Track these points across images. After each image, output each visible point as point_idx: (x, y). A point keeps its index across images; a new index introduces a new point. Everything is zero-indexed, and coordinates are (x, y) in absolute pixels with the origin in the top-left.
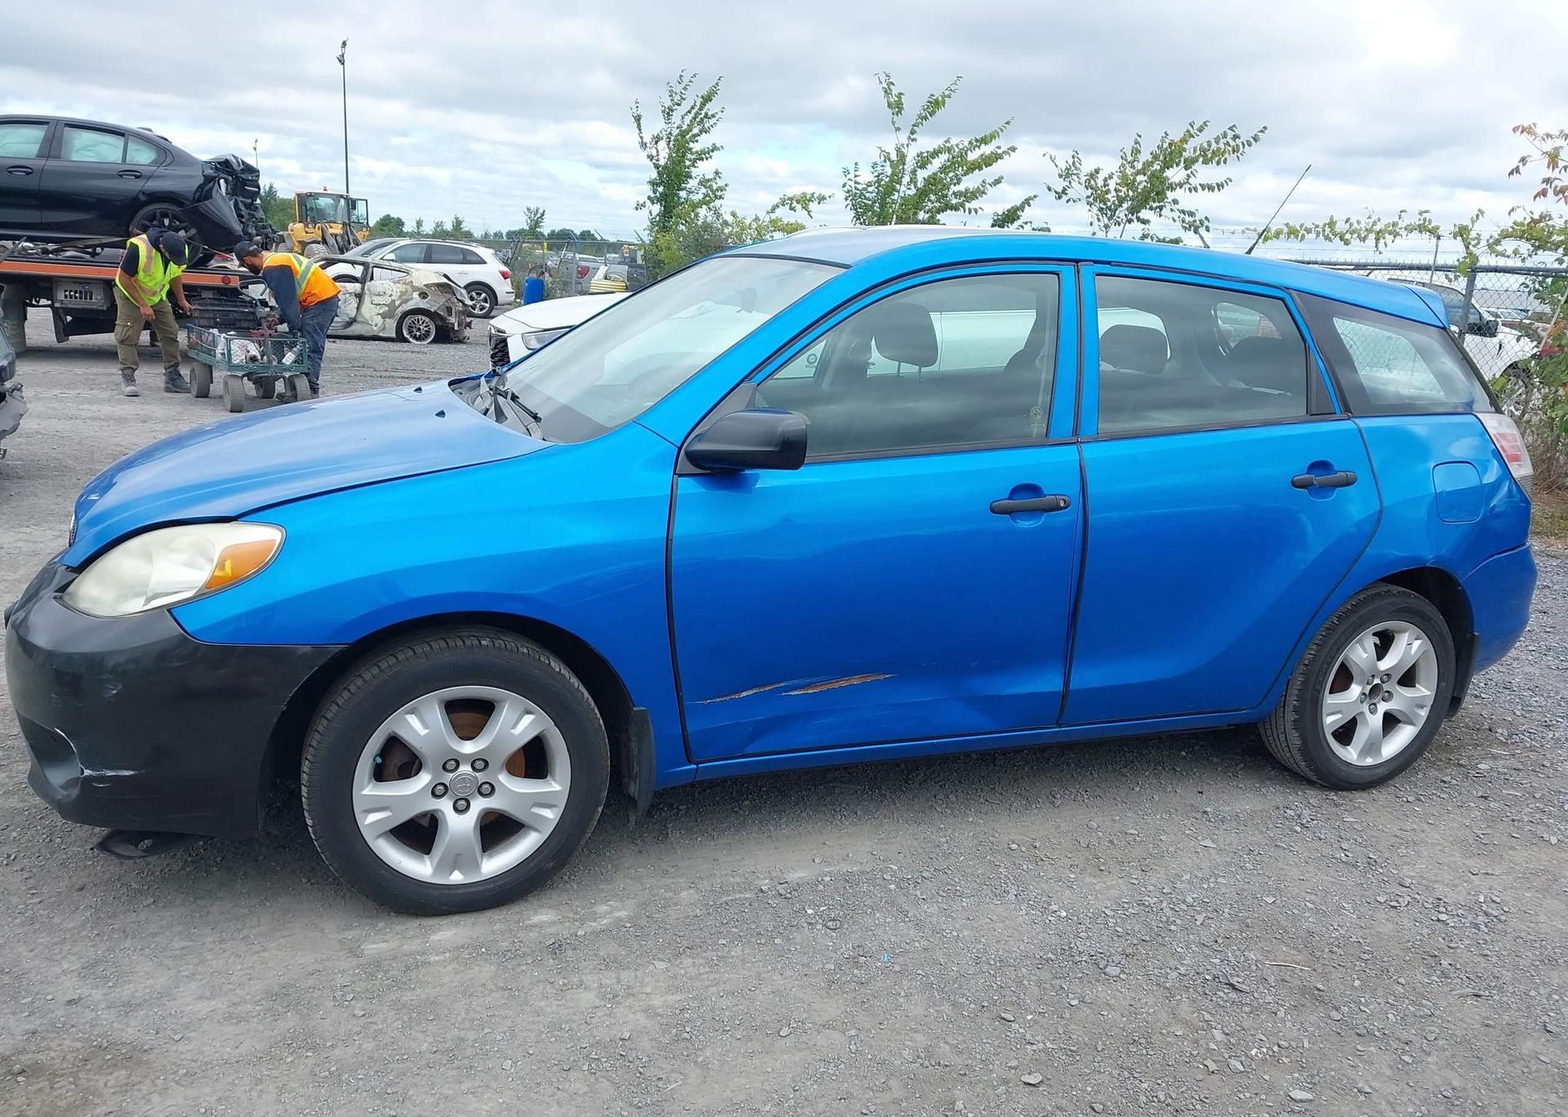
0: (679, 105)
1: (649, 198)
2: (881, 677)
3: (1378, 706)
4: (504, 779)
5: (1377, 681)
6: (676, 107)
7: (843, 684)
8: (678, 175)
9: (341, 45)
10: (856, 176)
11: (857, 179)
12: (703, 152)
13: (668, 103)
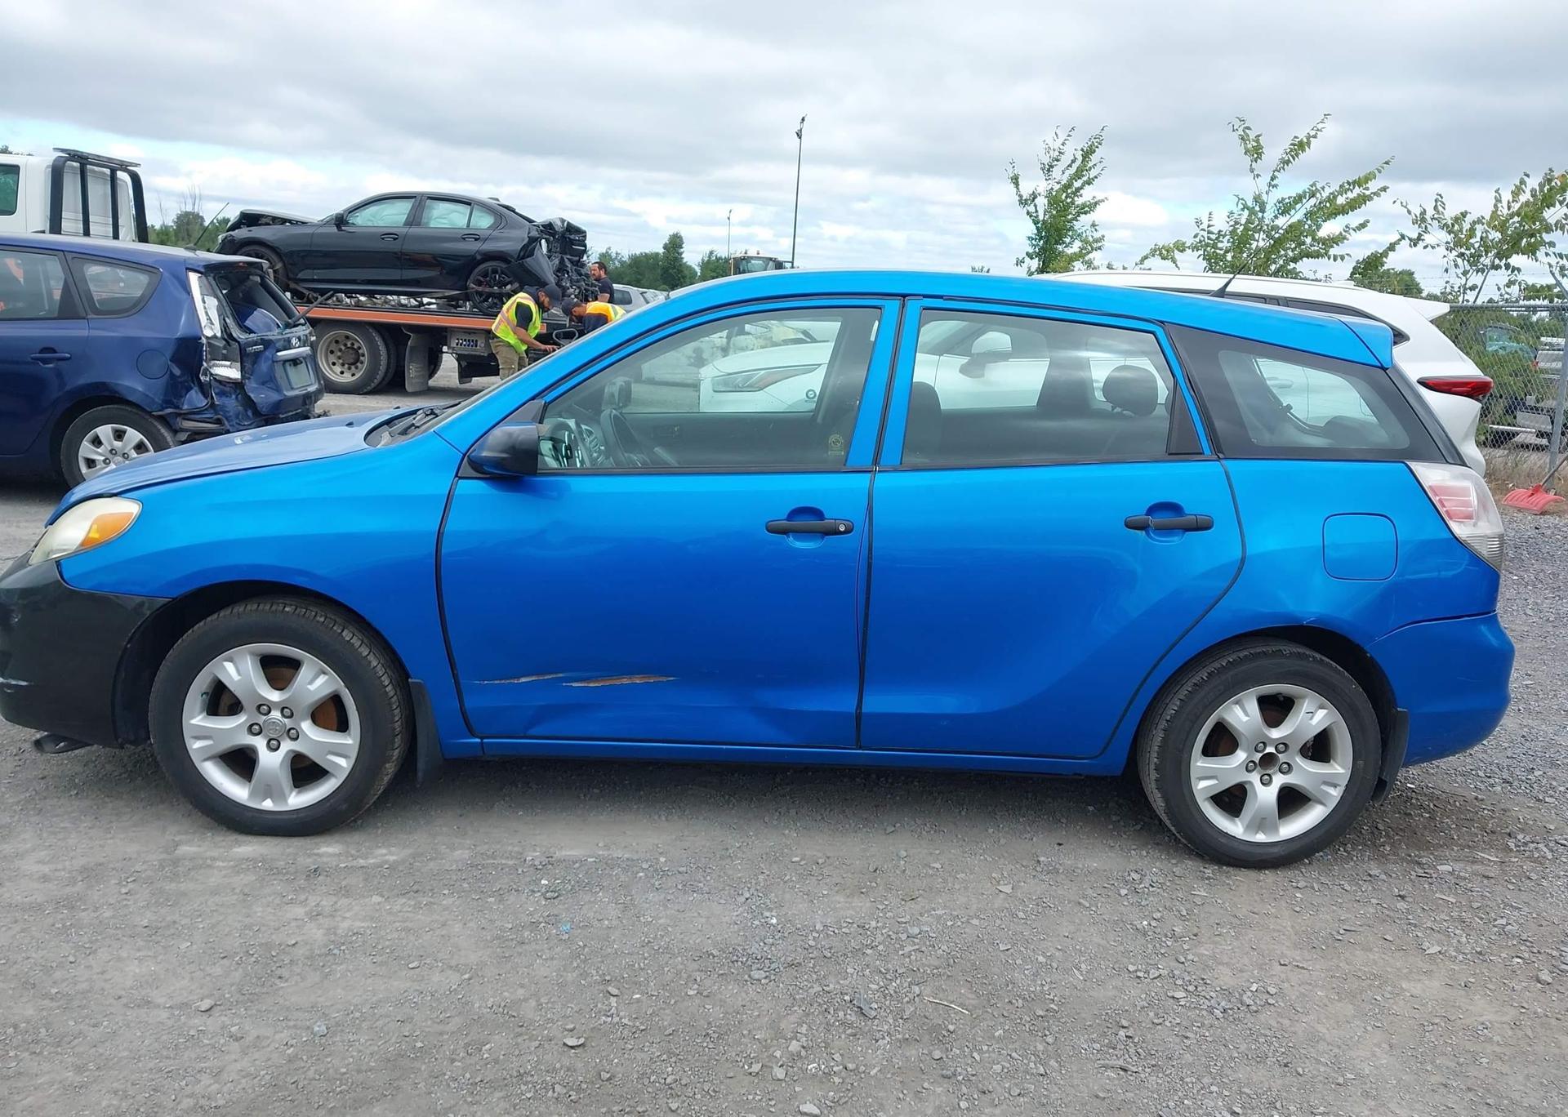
0: (1058, 160)
1: (1027, 254)
2: (664, 679)
3: (1274, 778)
4: (306, 726)
5: (1270, 749)
6: (1056, 163)
7: (625, 681)
8: (1058, 230)
9: (800, 120)
10: (1209, 226)
11: (1210, 228)
12: (1084, 206)
13: (1046, 160)
